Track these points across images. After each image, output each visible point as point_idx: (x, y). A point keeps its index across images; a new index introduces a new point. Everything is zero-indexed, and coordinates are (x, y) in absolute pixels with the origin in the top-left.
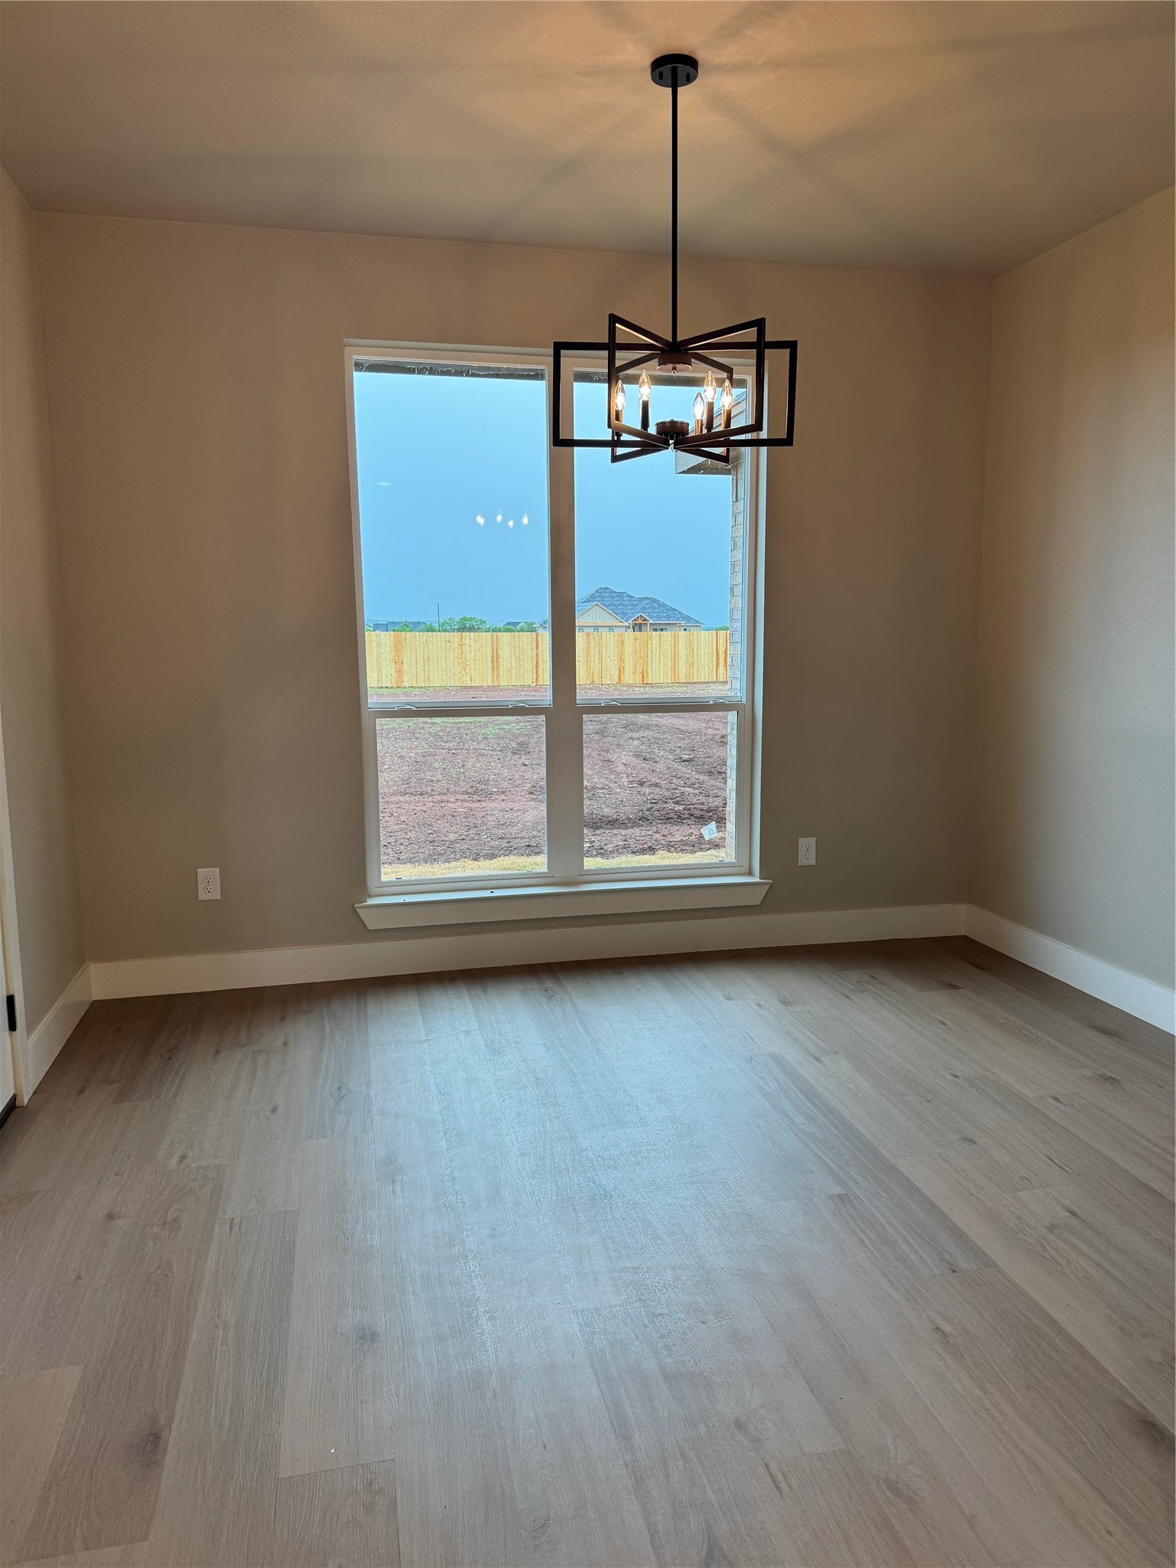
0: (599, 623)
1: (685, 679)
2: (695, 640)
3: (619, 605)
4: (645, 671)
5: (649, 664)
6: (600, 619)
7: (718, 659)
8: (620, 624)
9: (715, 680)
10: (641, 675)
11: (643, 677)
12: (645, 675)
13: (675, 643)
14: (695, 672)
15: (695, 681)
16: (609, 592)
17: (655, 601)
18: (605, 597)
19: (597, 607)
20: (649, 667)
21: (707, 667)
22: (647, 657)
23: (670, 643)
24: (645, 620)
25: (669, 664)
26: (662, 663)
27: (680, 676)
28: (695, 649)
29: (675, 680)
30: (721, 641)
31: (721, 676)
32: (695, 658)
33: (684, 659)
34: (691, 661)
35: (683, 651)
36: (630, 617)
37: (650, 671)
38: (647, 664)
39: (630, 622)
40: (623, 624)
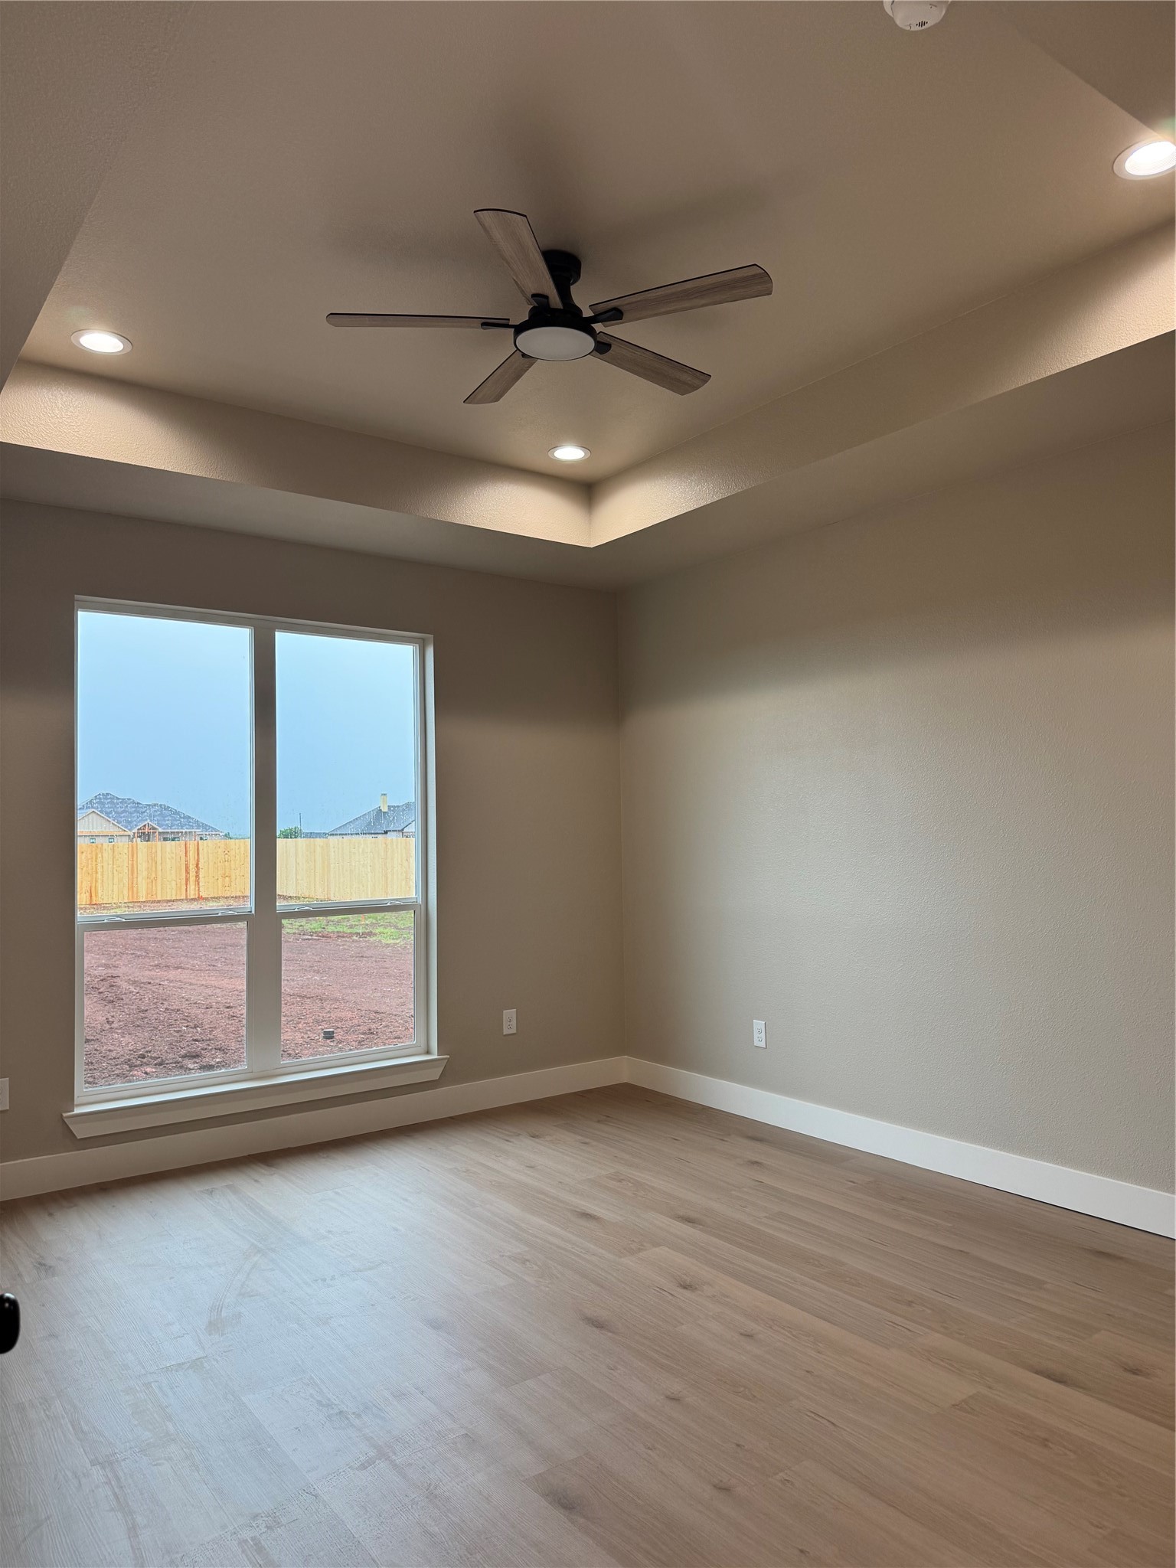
0: (96, 831)
1: (146, 897)
2: (159, 853)
3: (122, 812)
4: (93, 889)
5: (100, 881)
6: (97, 828)
7: (187, 872)
8: (122, 833)
9: (183, 897)
10: (88, 894)
11: (91, 896)
12: (93, 895)
13: (133, 856)
14: (159, 888)
15: (159, 899)
16: (110, 798)
17: (167, 808)
18: (106, 804)
19: (94, 815)
20: (99, 885)
21: (174, 883)
22: (97, 873)
23: (126, 856)
24: (154, 828)
25: (126, 881)
26: (116, 880)
27: (140, 894)
28: (159, 862)
29: (133, 897)
30: (191, 853)
31: (192, 892)
32: (159, 873)
33: (145, 873)
34: (154, 875)
35: (142, 865)
36: (136, 825)
37: (100, 891)
38: (96, 881)
39: (135, 830)
40: (126, 833)
